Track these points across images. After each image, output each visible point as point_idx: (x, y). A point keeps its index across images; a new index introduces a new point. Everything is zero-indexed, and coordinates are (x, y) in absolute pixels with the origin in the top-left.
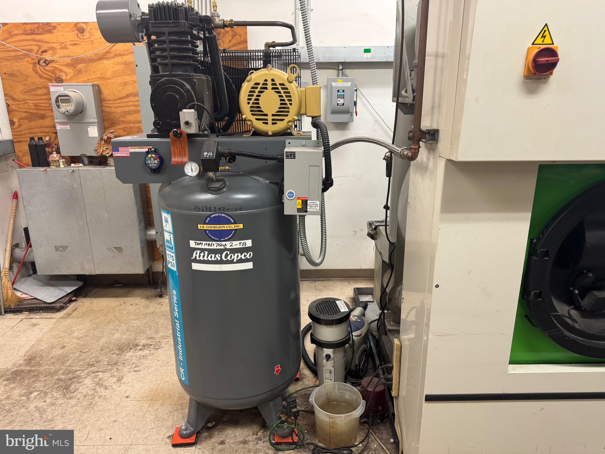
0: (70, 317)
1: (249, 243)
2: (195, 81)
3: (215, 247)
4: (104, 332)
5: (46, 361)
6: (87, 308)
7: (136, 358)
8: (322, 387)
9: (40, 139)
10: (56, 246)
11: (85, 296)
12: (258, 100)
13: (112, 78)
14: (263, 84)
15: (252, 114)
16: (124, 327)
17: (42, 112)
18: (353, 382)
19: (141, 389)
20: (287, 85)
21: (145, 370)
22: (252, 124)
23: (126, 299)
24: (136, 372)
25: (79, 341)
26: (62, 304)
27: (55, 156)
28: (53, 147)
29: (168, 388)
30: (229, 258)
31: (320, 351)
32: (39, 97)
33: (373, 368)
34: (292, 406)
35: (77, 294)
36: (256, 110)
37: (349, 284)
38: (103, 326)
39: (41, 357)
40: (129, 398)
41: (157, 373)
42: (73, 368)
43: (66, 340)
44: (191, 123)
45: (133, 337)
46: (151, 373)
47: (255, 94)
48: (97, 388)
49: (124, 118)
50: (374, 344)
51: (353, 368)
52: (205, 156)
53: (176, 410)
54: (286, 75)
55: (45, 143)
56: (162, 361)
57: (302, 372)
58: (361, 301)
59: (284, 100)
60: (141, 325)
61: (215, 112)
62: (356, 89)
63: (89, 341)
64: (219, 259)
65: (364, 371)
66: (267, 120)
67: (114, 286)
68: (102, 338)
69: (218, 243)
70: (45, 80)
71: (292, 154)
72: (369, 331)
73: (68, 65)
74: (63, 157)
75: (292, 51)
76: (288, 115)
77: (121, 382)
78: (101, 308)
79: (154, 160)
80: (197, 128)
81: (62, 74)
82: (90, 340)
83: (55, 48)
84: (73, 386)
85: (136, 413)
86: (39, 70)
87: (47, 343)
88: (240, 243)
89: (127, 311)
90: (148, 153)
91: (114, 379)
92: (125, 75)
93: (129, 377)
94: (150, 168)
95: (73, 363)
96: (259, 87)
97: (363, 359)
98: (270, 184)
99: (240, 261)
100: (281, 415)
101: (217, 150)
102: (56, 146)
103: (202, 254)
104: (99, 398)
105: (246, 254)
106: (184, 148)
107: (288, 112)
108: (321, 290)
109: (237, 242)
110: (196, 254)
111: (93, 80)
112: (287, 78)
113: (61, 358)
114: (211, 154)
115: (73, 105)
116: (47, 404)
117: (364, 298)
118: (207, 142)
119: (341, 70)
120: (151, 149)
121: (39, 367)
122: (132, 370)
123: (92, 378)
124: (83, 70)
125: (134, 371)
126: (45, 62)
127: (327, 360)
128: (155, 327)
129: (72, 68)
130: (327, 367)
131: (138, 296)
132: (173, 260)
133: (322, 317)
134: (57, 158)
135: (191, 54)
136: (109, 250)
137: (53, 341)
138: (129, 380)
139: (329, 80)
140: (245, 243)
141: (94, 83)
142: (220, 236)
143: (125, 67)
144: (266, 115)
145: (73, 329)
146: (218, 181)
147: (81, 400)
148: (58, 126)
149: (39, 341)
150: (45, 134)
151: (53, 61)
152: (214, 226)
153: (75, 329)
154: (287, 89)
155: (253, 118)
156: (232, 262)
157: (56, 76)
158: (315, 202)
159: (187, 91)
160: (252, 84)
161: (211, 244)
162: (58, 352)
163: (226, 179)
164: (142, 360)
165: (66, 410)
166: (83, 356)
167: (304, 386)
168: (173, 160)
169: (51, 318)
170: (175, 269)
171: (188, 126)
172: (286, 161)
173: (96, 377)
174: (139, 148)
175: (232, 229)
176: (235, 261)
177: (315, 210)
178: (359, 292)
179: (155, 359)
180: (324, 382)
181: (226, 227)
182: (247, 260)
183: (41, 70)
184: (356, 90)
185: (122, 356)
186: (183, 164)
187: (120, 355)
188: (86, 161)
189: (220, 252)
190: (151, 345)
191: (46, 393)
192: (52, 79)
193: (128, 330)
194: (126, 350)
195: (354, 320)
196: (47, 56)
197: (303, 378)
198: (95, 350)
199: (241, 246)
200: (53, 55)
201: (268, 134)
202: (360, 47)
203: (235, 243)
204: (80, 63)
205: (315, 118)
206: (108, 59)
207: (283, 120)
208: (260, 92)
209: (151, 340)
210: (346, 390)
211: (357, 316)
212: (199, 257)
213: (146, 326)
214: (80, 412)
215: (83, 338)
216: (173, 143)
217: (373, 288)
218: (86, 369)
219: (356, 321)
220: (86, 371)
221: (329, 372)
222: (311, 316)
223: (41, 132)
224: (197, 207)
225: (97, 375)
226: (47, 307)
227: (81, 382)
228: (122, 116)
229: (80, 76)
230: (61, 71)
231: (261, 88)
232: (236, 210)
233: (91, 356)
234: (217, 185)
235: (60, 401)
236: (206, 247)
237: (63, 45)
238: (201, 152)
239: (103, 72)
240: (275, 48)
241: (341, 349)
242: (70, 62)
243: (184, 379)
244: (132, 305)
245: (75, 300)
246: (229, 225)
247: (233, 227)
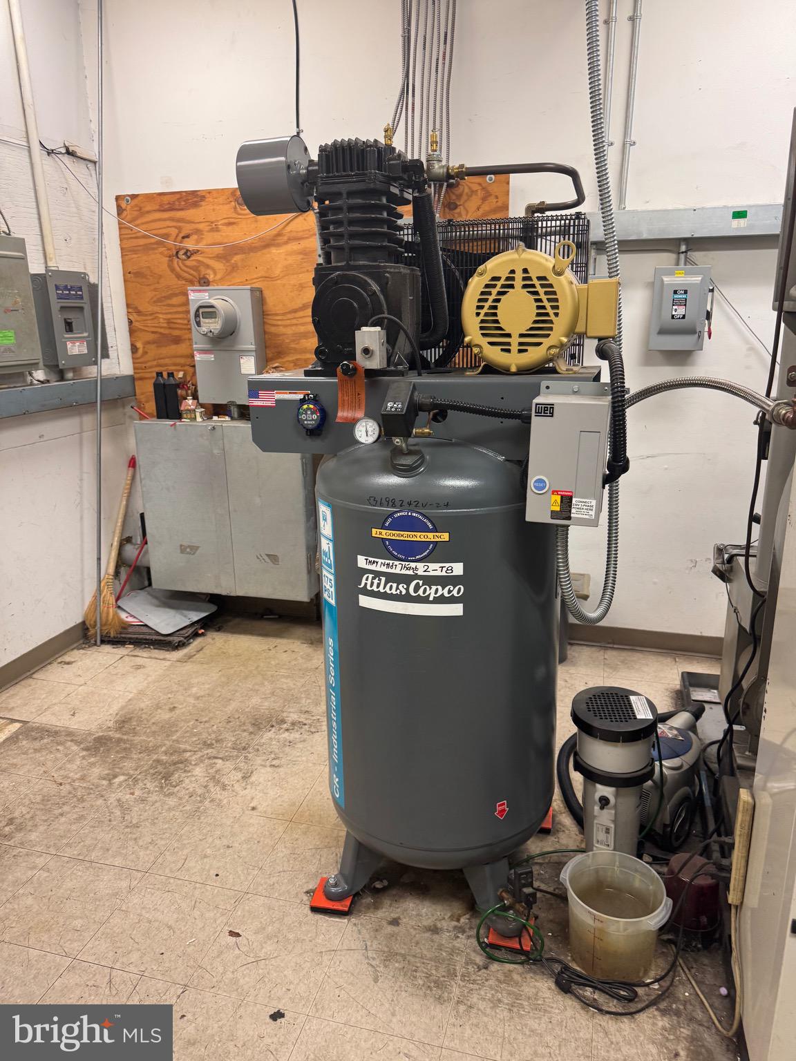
0: (191, 661)
1: (458, 569)
2: (387, 278)
3: (397, 571)
4: (236, 691)
5: (145, 727)
6: (219, 649)
7: (278, 744)
8: (588, 856)
9: (171, 375)
10: (181, 546)
11: (219, 630)
12: (495, 308)
13: (283, 277)
14: (508, 279)
15: (483, 334)
16: (268, 687)
17: (176, 333)
18: (656, 857)
19: (276, 798)
20: (552, 279)
21: (289, 766)
22: (481, 352)
23: (279, 641)
24: (275, 768)
25: (198, 702)
26: (182, 639)
27: (190, 404)
28: (188, 388)
29: (320, 804)
30: (421, 592)
31: (590, 787)
32: (175, 310)
33: (701, 835)
34: (523, 882)
35: (207, 624)
36: (491, 326)
37: (674, 662)
38: (236, 682)
39: (140, 720)
40: (255, 811)
41: (307, 775)
42: (181, 746)
43: (179, 697)
44: (373, 351)
45: (279, 707)
46: (297, 774)
47: (491, 298)
48: (211, 785)
49: (297, 344)
50: (709, 787)
51: (658, 828)
52: (389, 408)
53: (326, 847)
54: (550, 261)
55: (177, 382)
56: (318, 754)
57: (557, 819)
58: (694, 698)
59: (544, 307)
60: (294, 687)
61: (424, 331)
62: (711, 288)
63: (213, 704)
64: (404, 592)
65: (682, 839)
66: (509, 344)
67: (265, 617)
68: (231, 701)
69: (403, 563)
70: (184, 282)
71: (547, 408)
72: (701, 761)
73: (218, 257)
74: (202, 406)
75: (574, 217)
76: (549, 335)
77: (248, 782)
78: (239, 652)
79: (312, 414)
80: (383, 358)
81: (209, 271)
82: (214, 702)
83: (202, 231)
84: (176, 776)
85: (262, 839)
86: (176, 265)
87: (151, 699)
88: (442, 567)
89: (277, 662)
90: (303, 401)
91: (238, 774)
92: (304, 272)
93: (262, 775)
94: (304, 428)
95: (183, 737)
96: (499, 284)
97: (680, 816)
98: (507, 462)
99: (441, 600)
100: (504, 894)
101: (411, 397)
102: (194, 387)
103: (376, 581)
104: (210, 802)
105: (452, 589)
106: (359, 394)
107: (551, 329)
108: (615, 668)
109: (437, 566)
110: (367, 579)
111: (255, 281)
112: (552, 266)
113: (167, 726)
114: (399, 406)
115: (219, 322)
116: (135, 799)
117: (699, 695)
118: (396, 384)
119: (683, 252)
120: (308, 395)
121: (134, 736)
122: (268, 763)
123: (207, 766)
124: (240, 264)
125: (271, 766)
126: (185, 254)
127: (602, 808)
128: (315, 695)
129: (224, 262)
130: (602, 819)
131: (298, 638)
132: (331, 587)
133: (597, 723)
134: (192, 407)
135: (385, 230)
136: (258, 558)
137: (160, 697)
138: (261, 780)
139: (658, 273)
140: (450, 568)
141: (254, 286)
142: (408, 551)
143: (302, 259)
144: (509, 335)
145: (191, 680)
146: (410, 453)
147: (184, 801)
148: (198, 356)
149: (141, 693)
150: (179, 368)
151: (198, 251)
152: (398, 532)
153: (195, 681)
154: (551, 286)
155: (484, 342)
156: (424, 600)
157: (199, 275)
158: (588, 501)
159: (372, 295)
160: (486, 279)
161: (391, 564)
162: (165, 716)
163: (425, 451)
164: (287, 749)
165: (160, 814)
166: (199, 729)
167: (558, 847)
168: (340, 414)
169: (164, 659)
170: (333, 602)
171: (367, 356)
172: (535, 421)
173: (212, 766)
174: (290, 393)
175: (429, 540)
176: (431, 599)
177: (587, 517)
178: (692, 680)
179: (308, 750)
180: (595, 848)
181: (419, 537)
182: (452, 600)
183: (180, 267)
184: (712, 291)
185: (258, 737)
186: (353, 423)
187: (255, 735)
188: (235, 412)
189: (406, 580)
190: (305, 724)
191: (136, 781)
192: (194, 279)
193: (273, 693)
194: (265, 727)
195: (671, 736)
196: (190, 245)
197: (558, 831)
198: (218, 721)
199: (444, 573)
200: (198, 242)
201: (509, 371)
202: (725, 207)
203: (432, 566)
204: (236, 254)
205: (603, 341)
206: (278, 245)
207: (539, 344)
208: (500, 293)
209: (306, 716)
210: (636, 871)
211: (677, 729)
212: (371, 586)
213: (301, 690)
214: (179, 820)
215: (204, 698)
216: (342, 385)
217: (719, 675)
218: (200, 749)
219: (674, 739)
220: (200, 754)
221: (604, 830)
222: (576, 719)
223: (175, 365)
224: (372, 499)
225: (214, 763)
226: (160, 640)
227: (189, 771)
228: (294, 341)
229: (234, 274)
230: (208, 267)
231: (503, 286)
232: (438, 506)
233: (210, 730)
234: (408, 461)
235: (154, 797)
236: (384, 569)
237: (214, 226)
238: (383, 401)
239: (268, 267)
240: (544, 213)
241: (632, 790)
242: (221, 252)
243: (338, 796)
244: (286, 651)
245: (203, 634)
246: (424, 534)
247: (430, 537)
